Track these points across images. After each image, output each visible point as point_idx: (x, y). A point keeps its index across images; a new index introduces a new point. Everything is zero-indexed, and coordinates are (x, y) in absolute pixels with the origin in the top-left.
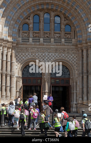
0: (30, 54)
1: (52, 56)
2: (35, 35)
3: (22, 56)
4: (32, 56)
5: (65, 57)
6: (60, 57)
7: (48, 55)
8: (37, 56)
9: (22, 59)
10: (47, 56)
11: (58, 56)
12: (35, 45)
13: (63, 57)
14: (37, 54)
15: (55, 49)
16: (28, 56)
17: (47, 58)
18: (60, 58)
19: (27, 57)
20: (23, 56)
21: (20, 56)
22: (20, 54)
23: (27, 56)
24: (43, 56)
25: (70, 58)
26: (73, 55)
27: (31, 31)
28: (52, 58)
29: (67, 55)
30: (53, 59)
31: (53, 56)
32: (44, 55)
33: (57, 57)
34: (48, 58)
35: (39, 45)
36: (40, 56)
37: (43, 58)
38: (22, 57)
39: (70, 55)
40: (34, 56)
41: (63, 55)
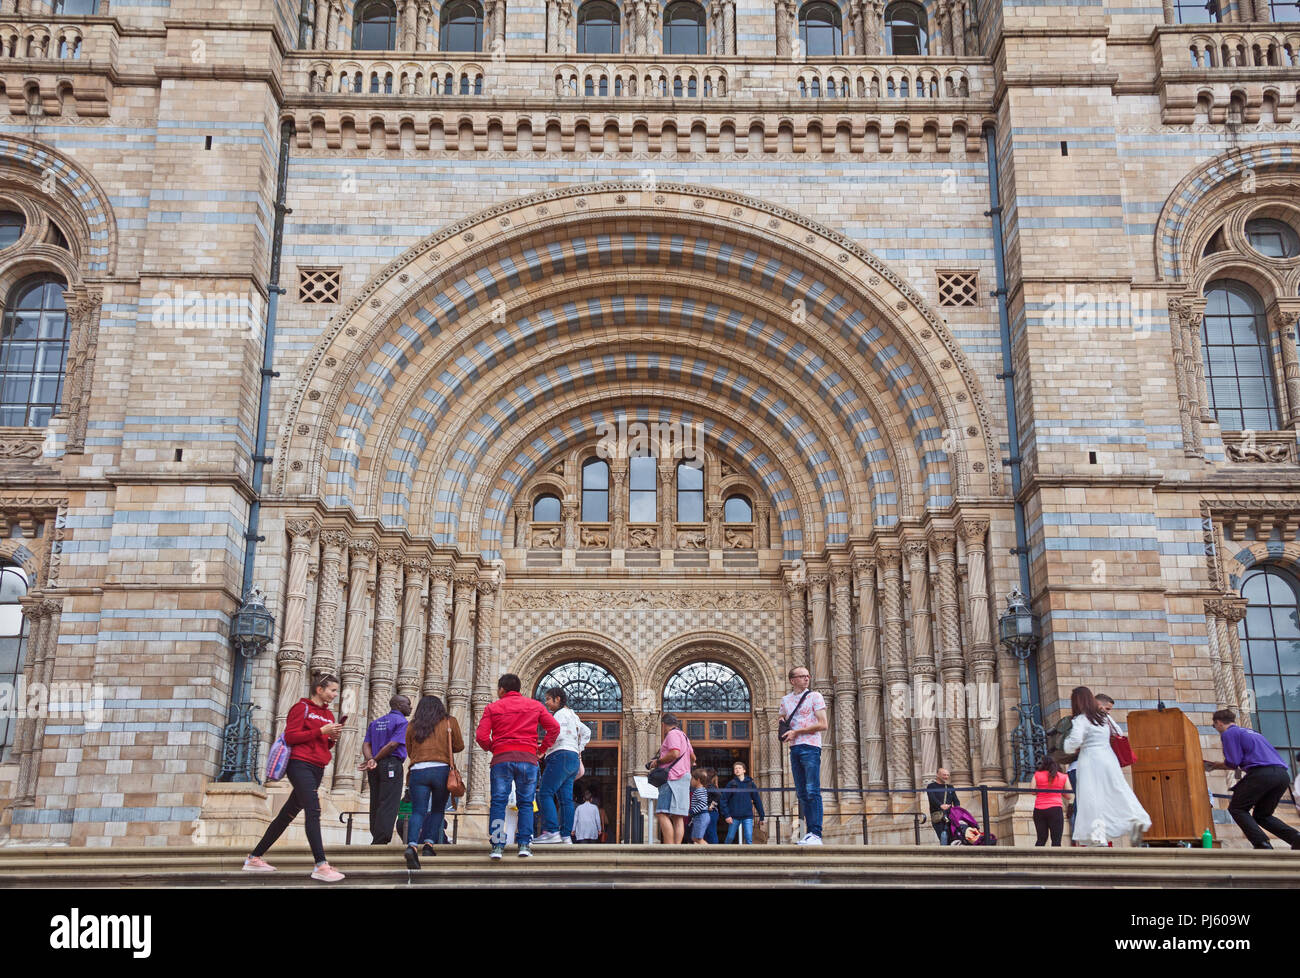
0: (566, 615)
1: (666, 622)
2: (588, 540)
3: (527, 622)
4: (574, 622)
5: (726, 622)
6: (703, 622)
7: (650, 616)
8: (597, 623)
9: (527, 636)
10: (643, 623)
11: (696, 622)
12: (587, 575)
13: (718, 622)
14: (597, 615)
15: (678, 592)
16: (558, 622)
17: (642, 629)
18: (704, 628)
19: (550, 628)
20: (535, 622)
21: (520, 622)
22: (520, 615)
23: (551, 622)
24: (627, 622)
25: (749, 630)
26: (764, 616)
27: (570, 521)
28: (665, 629)
29: (734, 616)
30: (672, 634)
31: (673, 623)
32: (627, 616)
33: (688, 622)
34: (650, 629)
35: (608, 576)
36: (612, 623)
37: (627, 629)
38: (528, 629)
39: (750, 616)
40: (582, 622)
41: (719, 615)
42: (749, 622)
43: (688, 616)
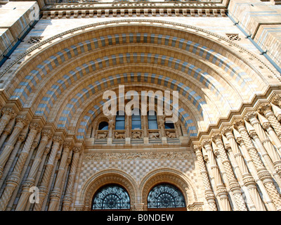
0: (108, 163)
1: (147, 165)
3: (92, 166)
4: (110, 166)
5: (171, 164)
6: (162, 165)
7: (140, 163)
8: (119, 166)
9: (91, 171)
10: (138, 165)
11: (159, 164)
12: (116, 147)
13: (168, 164)
14: (120, 163)
15: (151, 153)
16: (104, 166)
17: (138, 168)
18: (163, 167)
19: (100, 168)
20: (95, 166)
21: (89, 166)
22: (89, 163)
23: (101, 166)
24: (131, 165)
25: (181, 167)
26: (186, 161)
27: (111, 129)
28: (147, 168)
29: (174, 161)
30: (150, 170)
31: (150, 165)
32: (132, 163)
33: (156, 165)
34: (141, 168)
35: (124, 147)
36: (126, 166)
37: (132, 168)
38: (92, 169)
39: (180, 161)
40: (113, 166)
41: (168, 161)
42: (180, 164)
43: (156, 162)
